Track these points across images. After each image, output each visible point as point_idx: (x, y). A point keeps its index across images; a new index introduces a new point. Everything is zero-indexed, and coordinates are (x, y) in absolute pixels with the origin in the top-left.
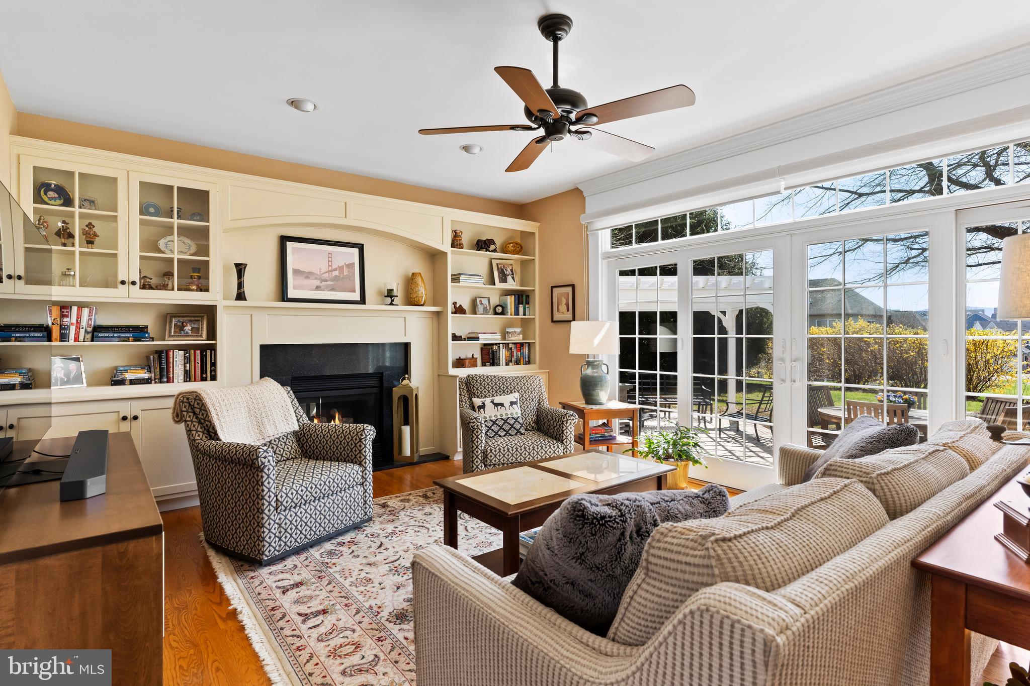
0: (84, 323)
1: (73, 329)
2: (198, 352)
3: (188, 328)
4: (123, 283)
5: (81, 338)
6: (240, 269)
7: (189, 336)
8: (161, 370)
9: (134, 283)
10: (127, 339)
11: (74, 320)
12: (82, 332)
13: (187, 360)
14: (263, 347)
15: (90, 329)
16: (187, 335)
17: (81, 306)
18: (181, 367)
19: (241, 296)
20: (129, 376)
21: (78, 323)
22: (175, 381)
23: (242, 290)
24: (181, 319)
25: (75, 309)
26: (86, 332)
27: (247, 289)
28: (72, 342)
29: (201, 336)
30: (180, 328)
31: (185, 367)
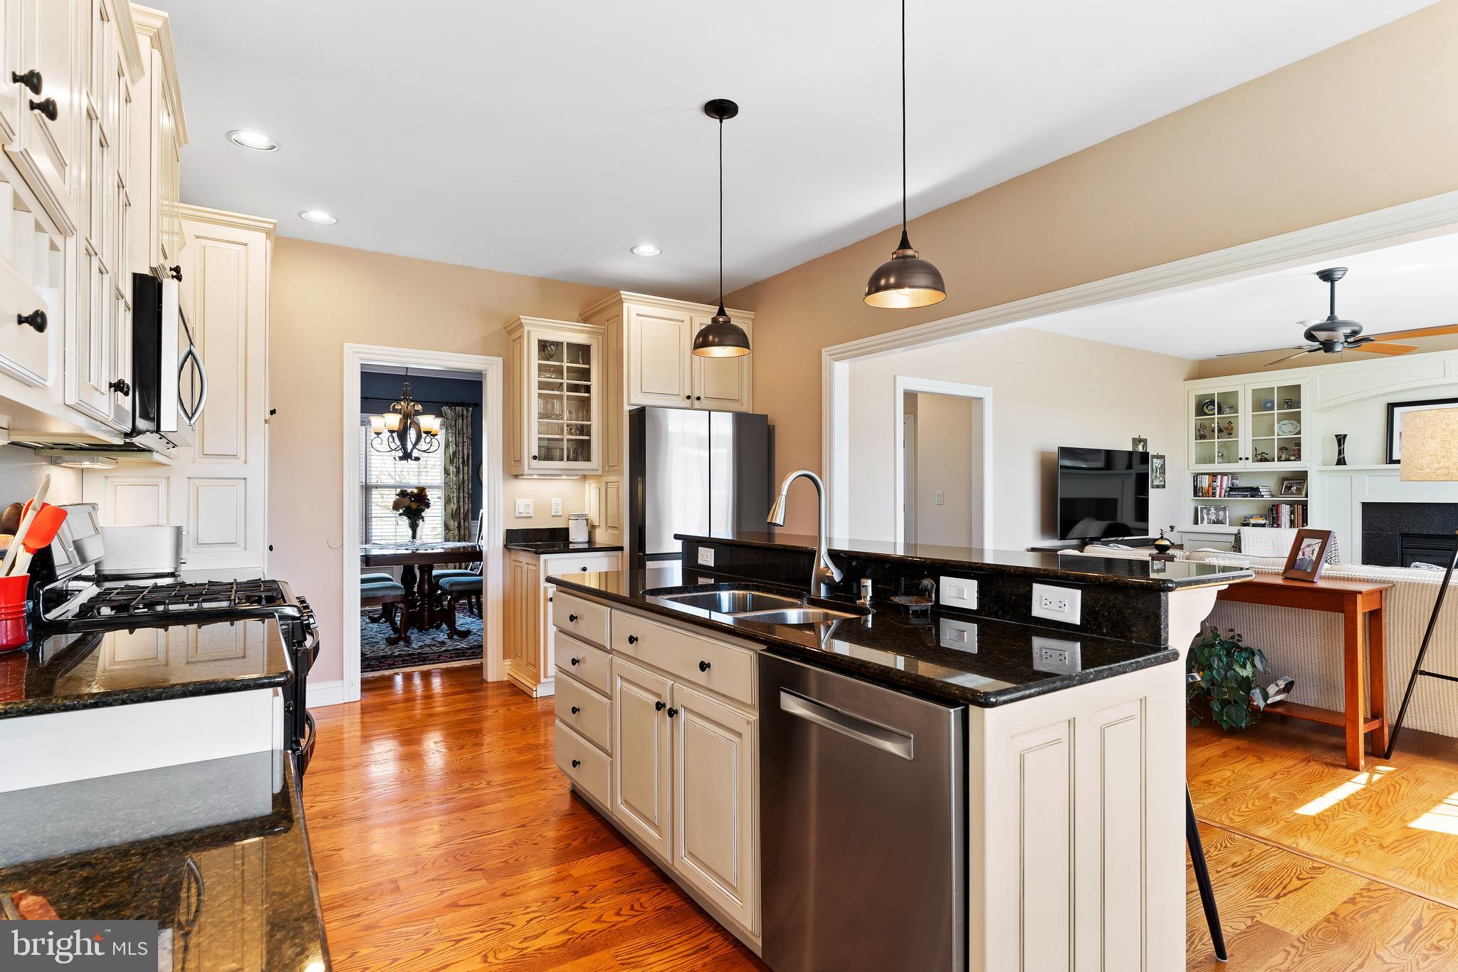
0: (1224, 486)
1: (1218, 489)
2: (1300, 506)
3: (1294, 489)
4: (1241, 459)
5: (1223, 495)
6: (1341, 439)
7: (1295, 494)
8: (1273, 518)
9: (1247, 459)
10: (1246, 496)
11: (1219, 484)
12: (1223, 491)
13: (1292, 512)
14: (1365, 505)
15: (1228, 490)
16: (1292, 493)
17: (1223, 474)
18: (1288, 517)
19: (1341, 461)
20: (1252, 521)
21: (1221, 485)
22: (1283, 527)
23: (1342, 456)
24: (1291, 482)
25: (1219, 476)
26: (1226, 491)
27: (1347, 455)
28: (1217, 497)
29: (1301, 494)
30: (1289, 488)
31: (1291, 517)
